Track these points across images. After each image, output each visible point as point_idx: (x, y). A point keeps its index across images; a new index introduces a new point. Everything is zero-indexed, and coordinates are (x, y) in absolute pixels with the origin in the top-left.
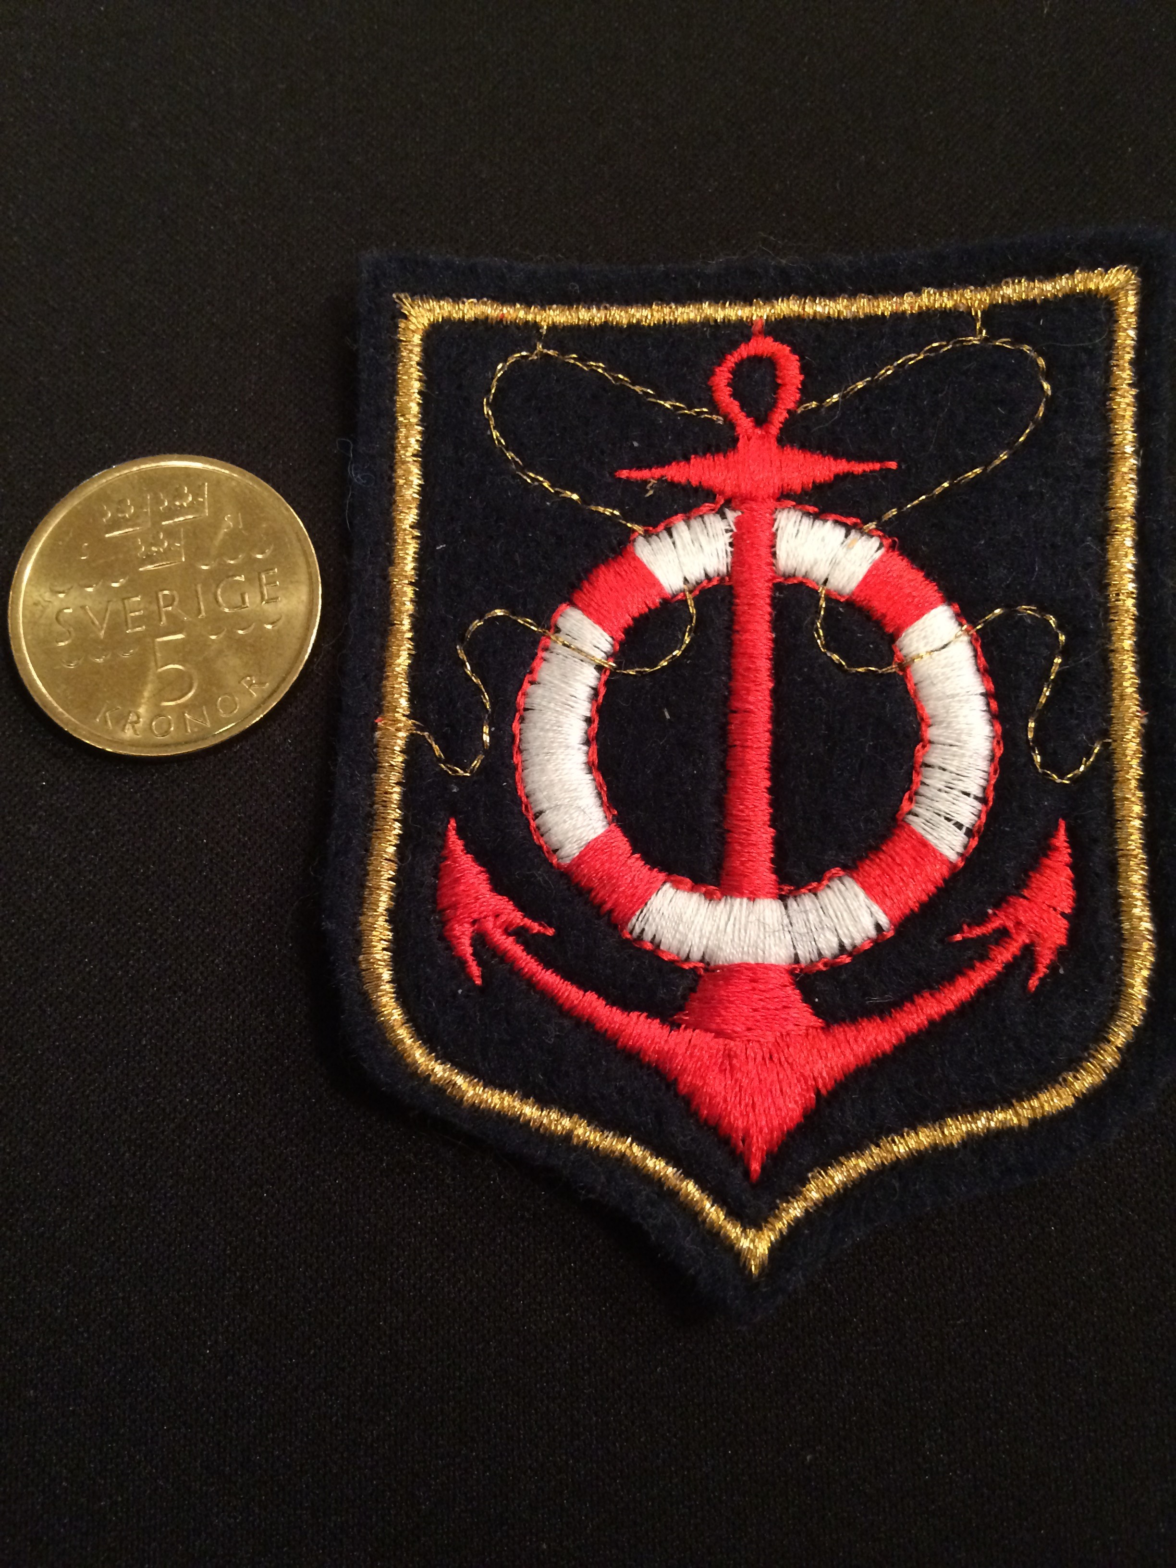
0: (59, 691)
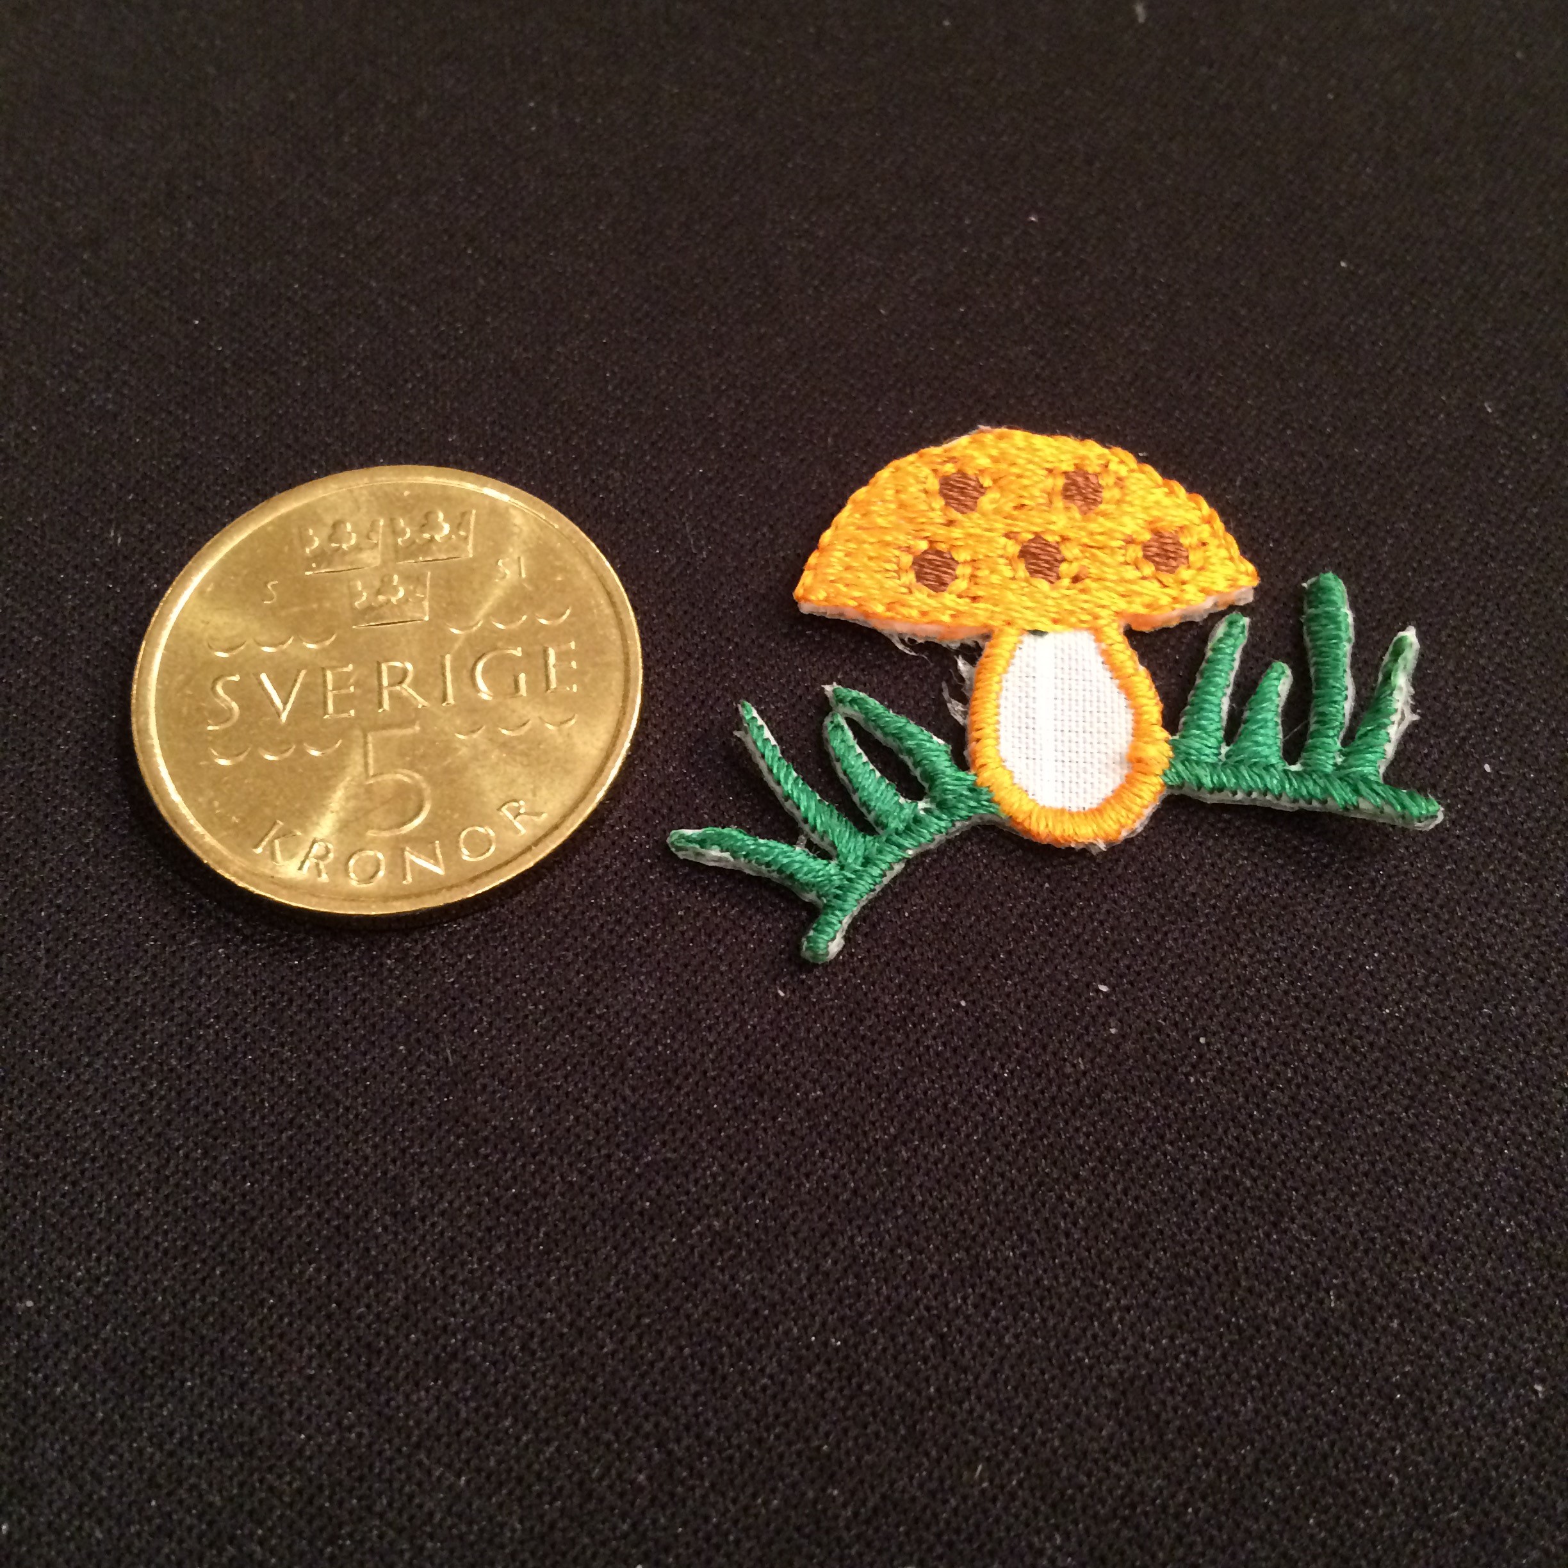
0: (200, 800)
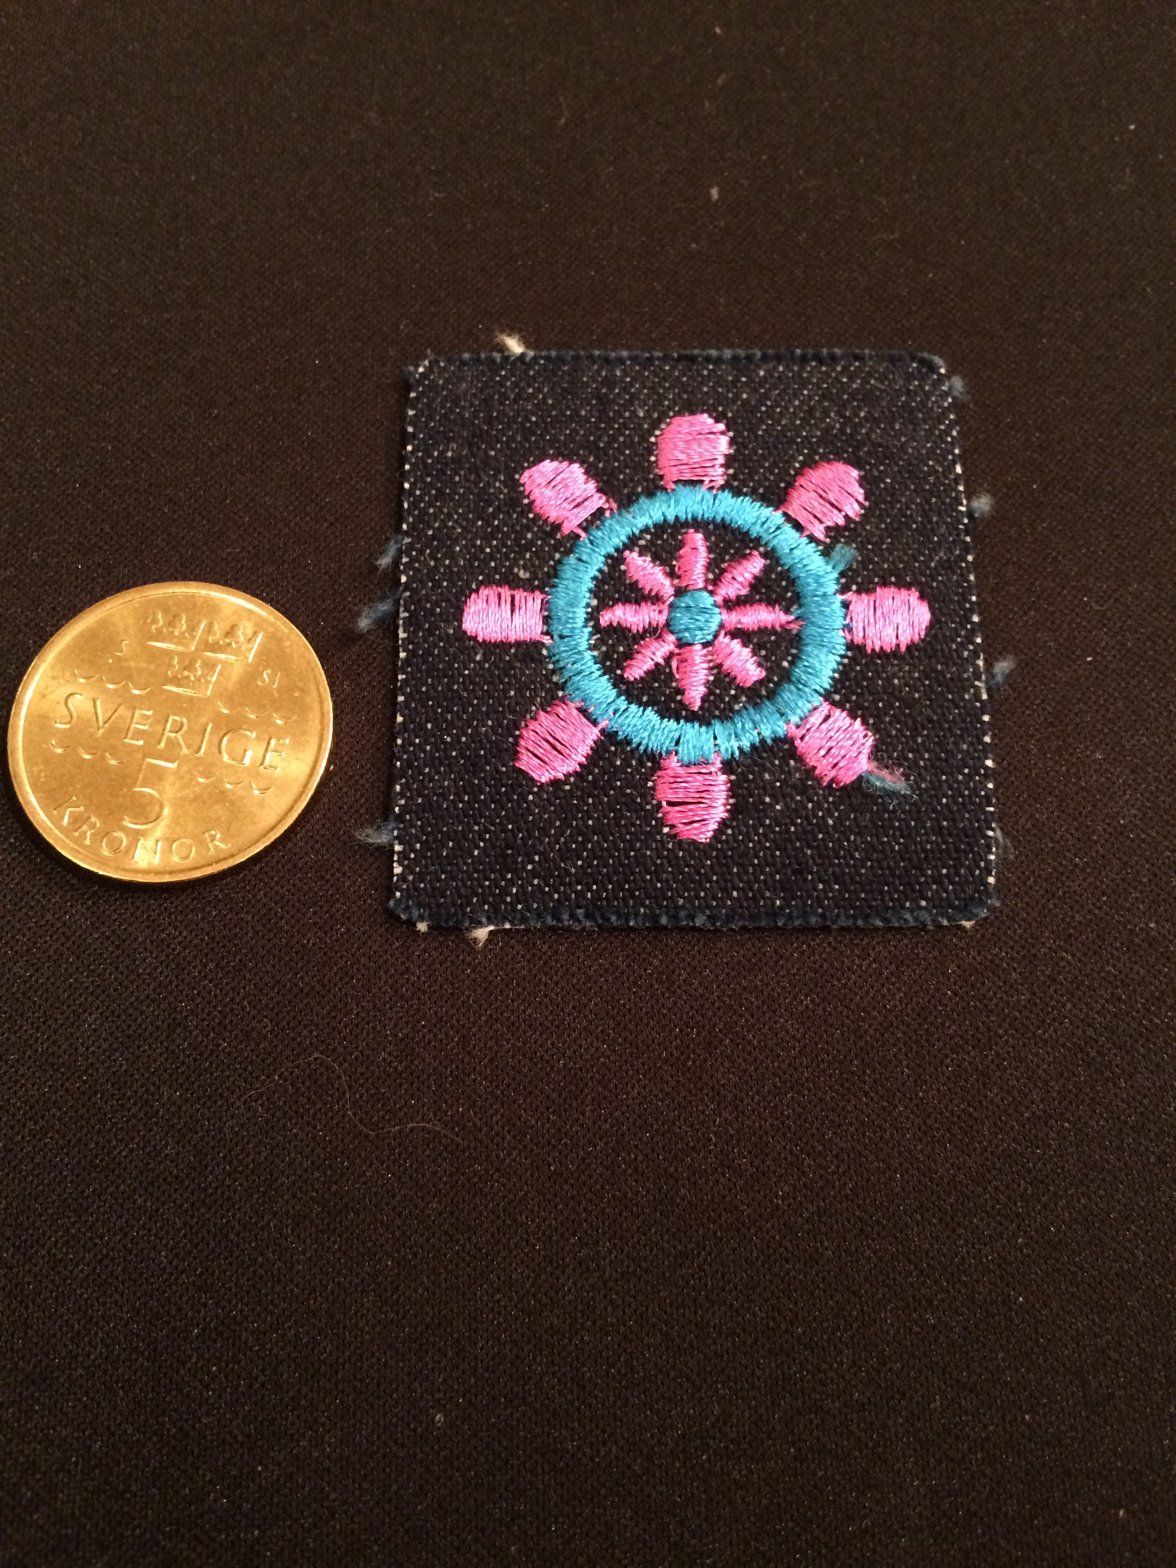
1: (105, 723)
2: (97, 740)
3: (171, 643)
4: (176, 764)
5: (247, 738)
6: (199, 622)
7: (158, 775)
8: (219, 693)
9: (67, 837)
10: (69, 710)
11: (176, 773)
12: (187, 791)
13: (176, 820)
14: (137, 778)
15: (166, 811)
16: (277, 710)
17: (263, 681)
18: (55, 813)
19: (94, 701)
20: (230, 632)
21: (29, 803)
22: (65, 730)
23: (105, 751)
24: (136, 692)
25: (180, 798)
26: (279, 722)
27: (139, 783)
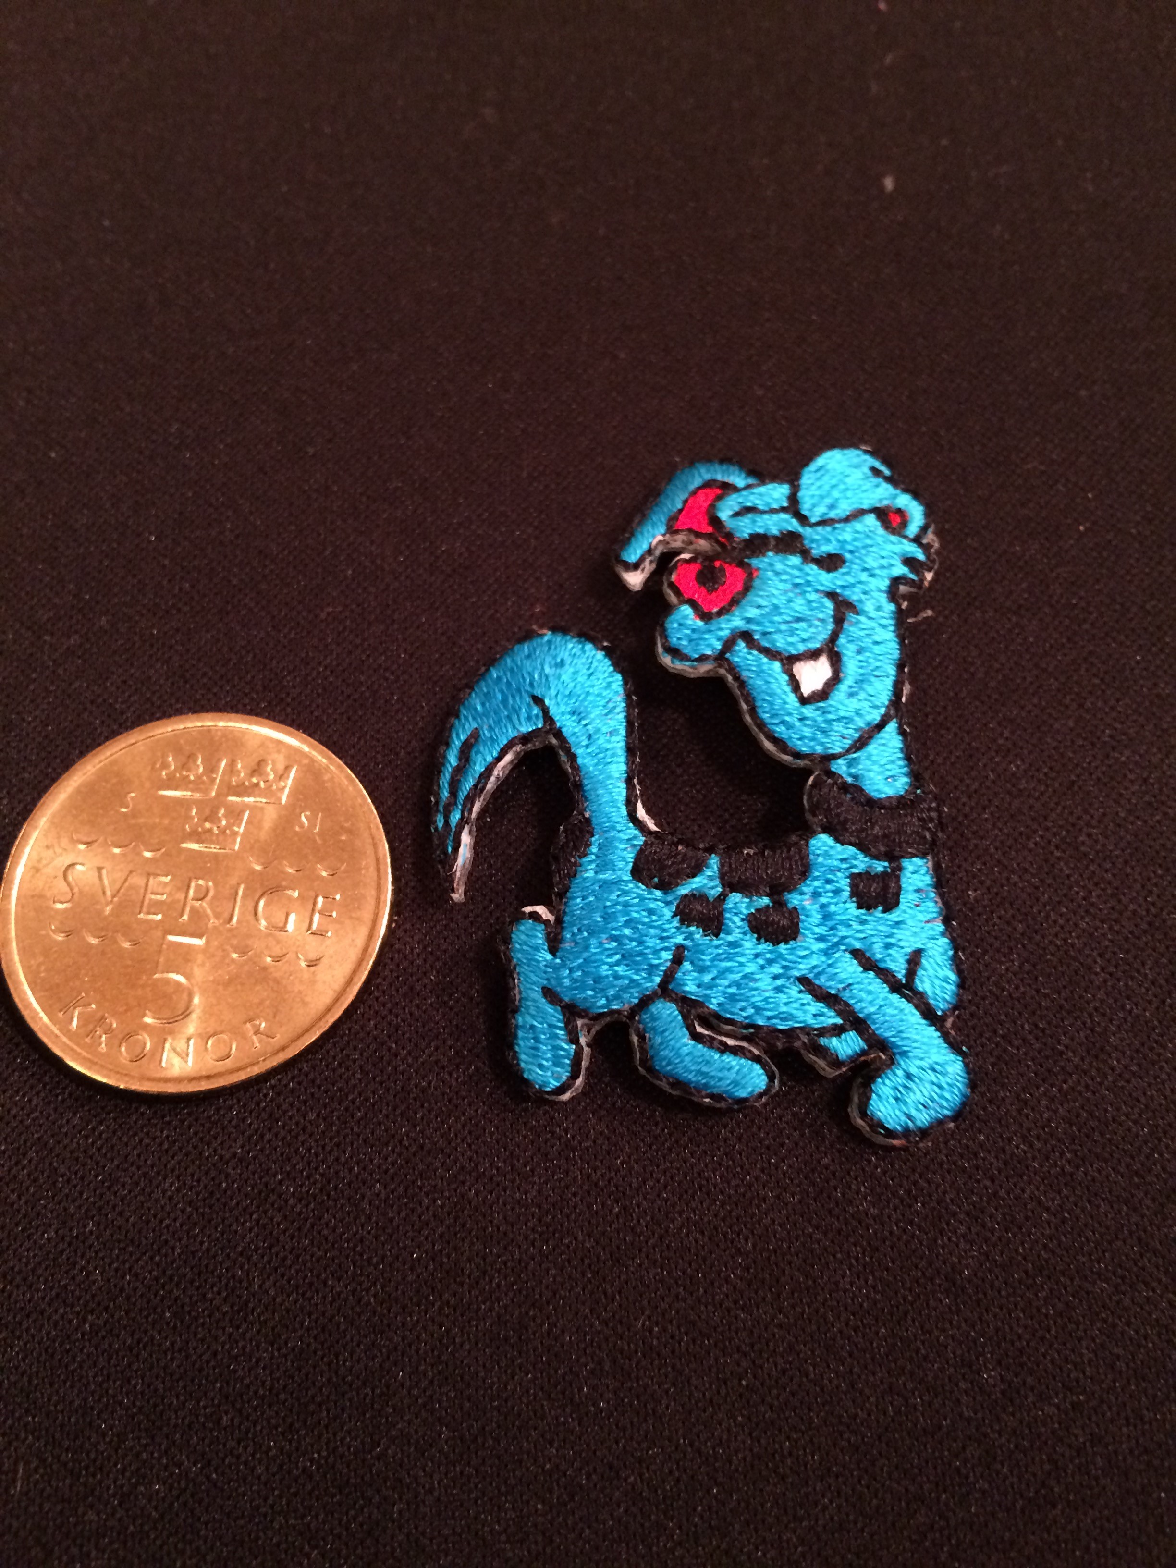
1: (113, 896)
2: (106, 918)
3: (187, 790)
4: (204, 939)
5: (290, 898)
6: (219, 760)
7: (185, 956)
8: (250, 845)
9: (78, 1045)
10: (69, 884)
11: (205, 950)
12: (220, 972)
13: (209, 1011)
14: (157, 963)
15: (196, 1000)
16: (321, 860)
17: (302, 826)
18: (61, 1015)
19: (100, 869)
20: (257, 769)
21: (29, 1005)
22: (66, 910)
23: (117, 931)
24: (148, 854)
25: (213, 981)
26: (324, 874)
27: (160, 968)
